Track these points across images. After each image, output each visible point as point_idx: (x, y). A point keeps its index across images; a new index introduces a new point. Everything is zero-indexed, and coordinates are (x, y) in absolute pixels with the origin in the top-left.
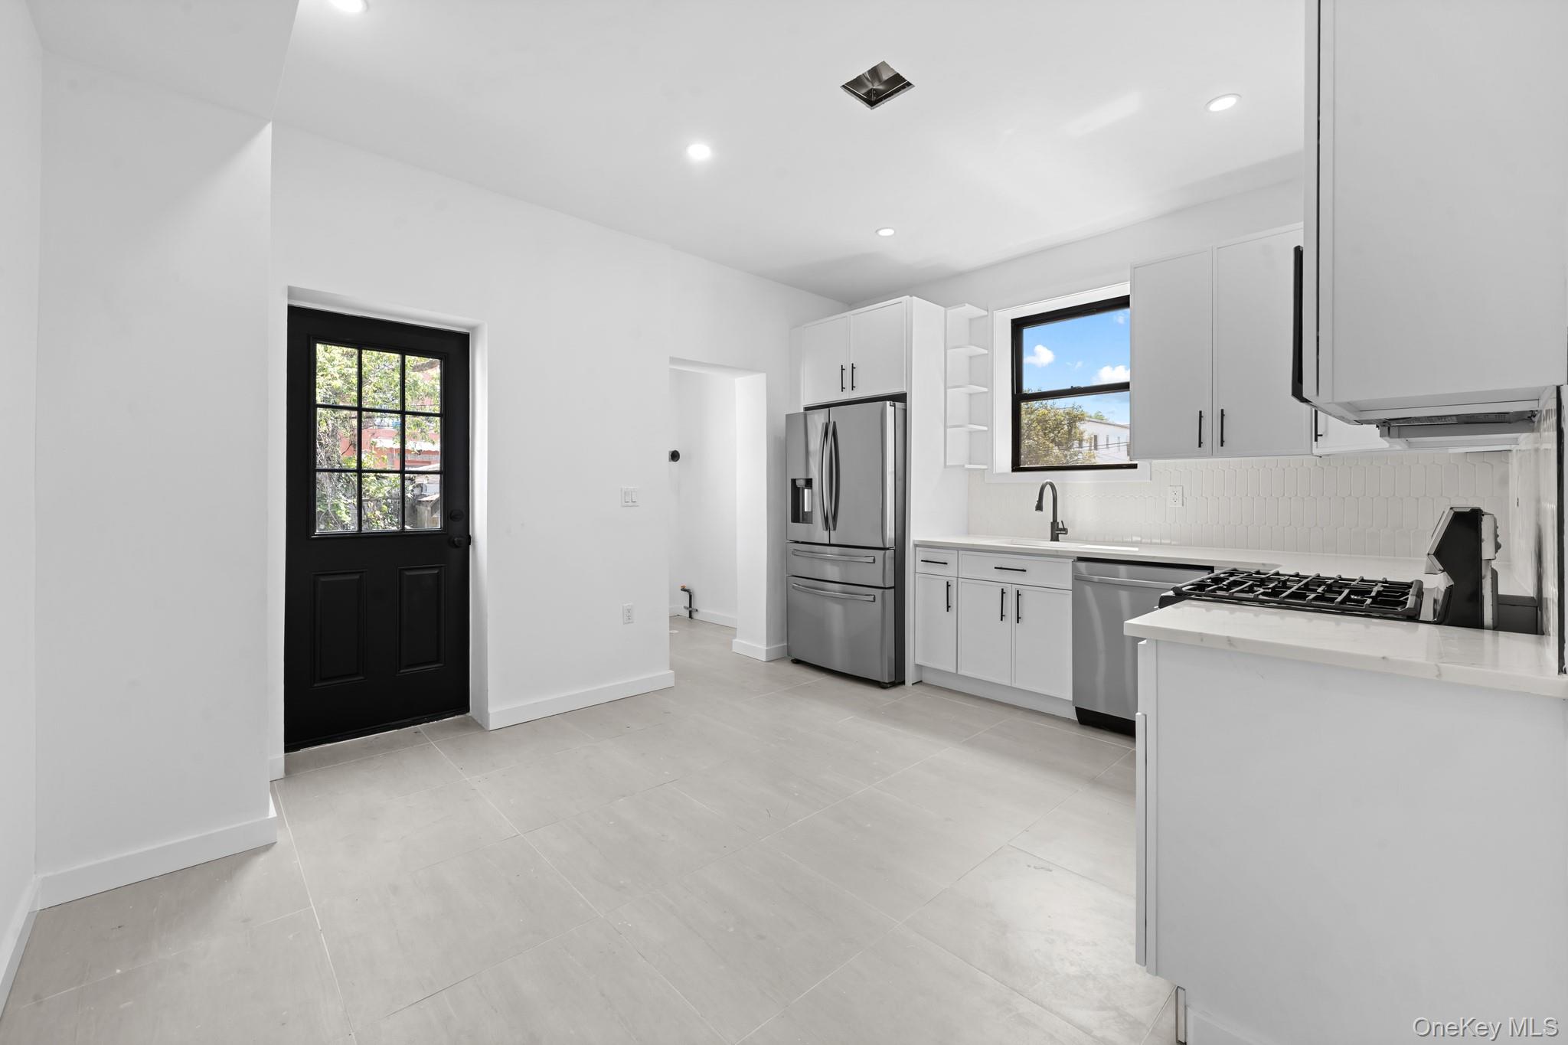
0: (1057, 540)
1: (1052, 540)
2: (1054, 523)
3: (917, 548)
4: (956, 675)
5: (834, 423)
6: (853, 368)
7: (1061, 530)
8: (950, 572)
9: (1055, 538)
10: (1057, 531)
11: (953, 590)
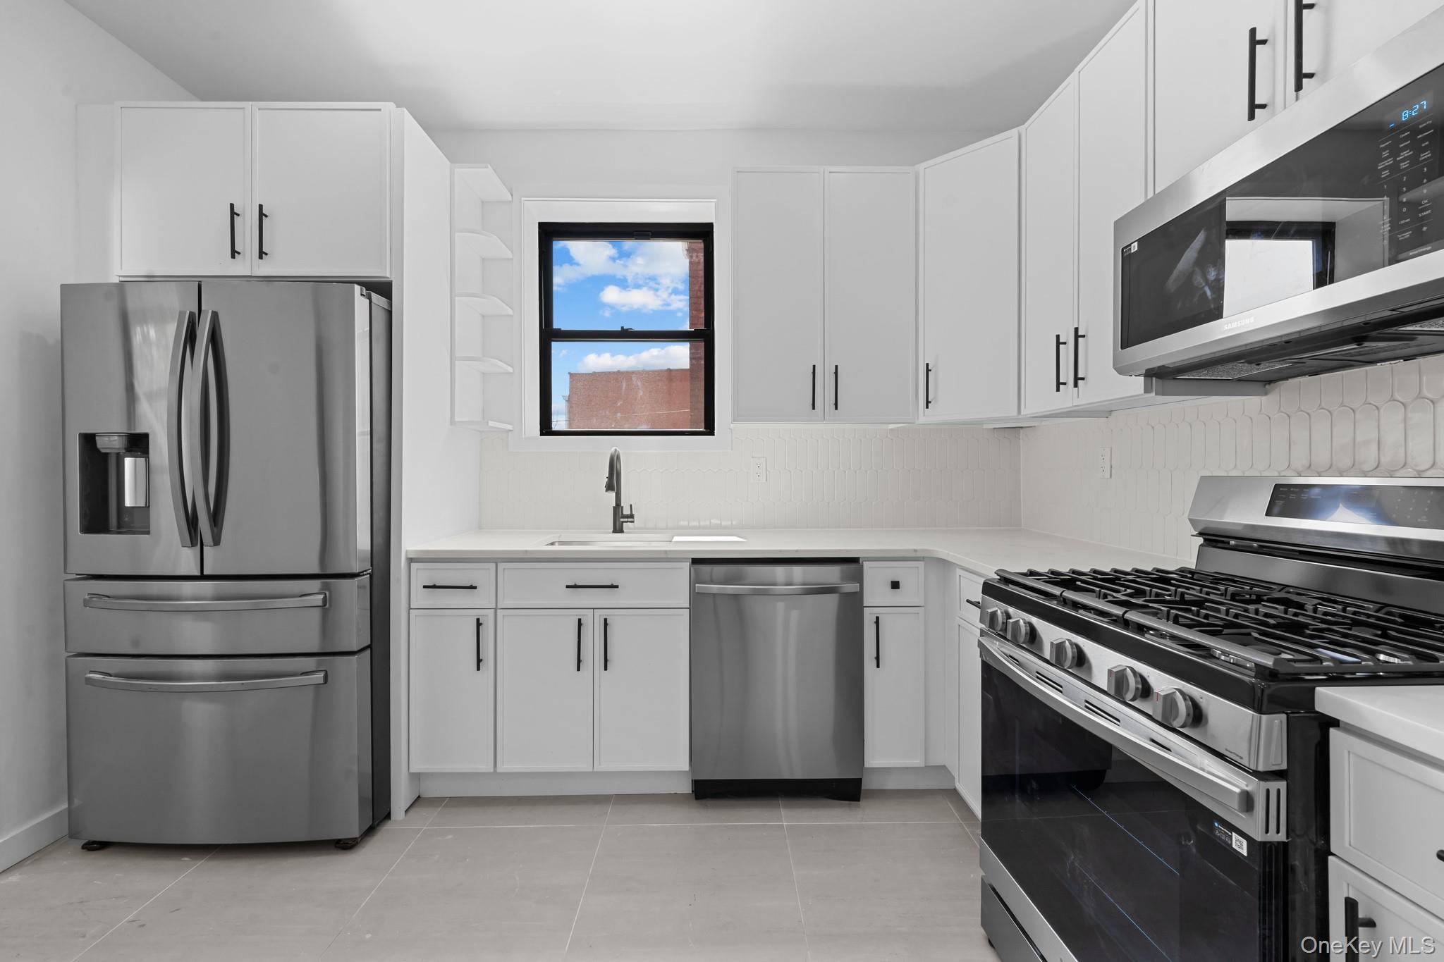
0: (621, 531)
1: (615, 531)
2: (618, 507)
3: (413, 565)
4: (495, 774)
5: (215, 316)
6: (262, 215)
7: (627, 517)
8: (480, 601)
9: (618, 529)
10: (620, 520)
11: (487, 632)
